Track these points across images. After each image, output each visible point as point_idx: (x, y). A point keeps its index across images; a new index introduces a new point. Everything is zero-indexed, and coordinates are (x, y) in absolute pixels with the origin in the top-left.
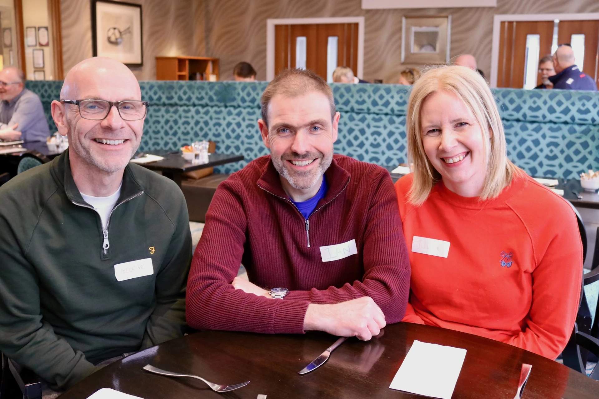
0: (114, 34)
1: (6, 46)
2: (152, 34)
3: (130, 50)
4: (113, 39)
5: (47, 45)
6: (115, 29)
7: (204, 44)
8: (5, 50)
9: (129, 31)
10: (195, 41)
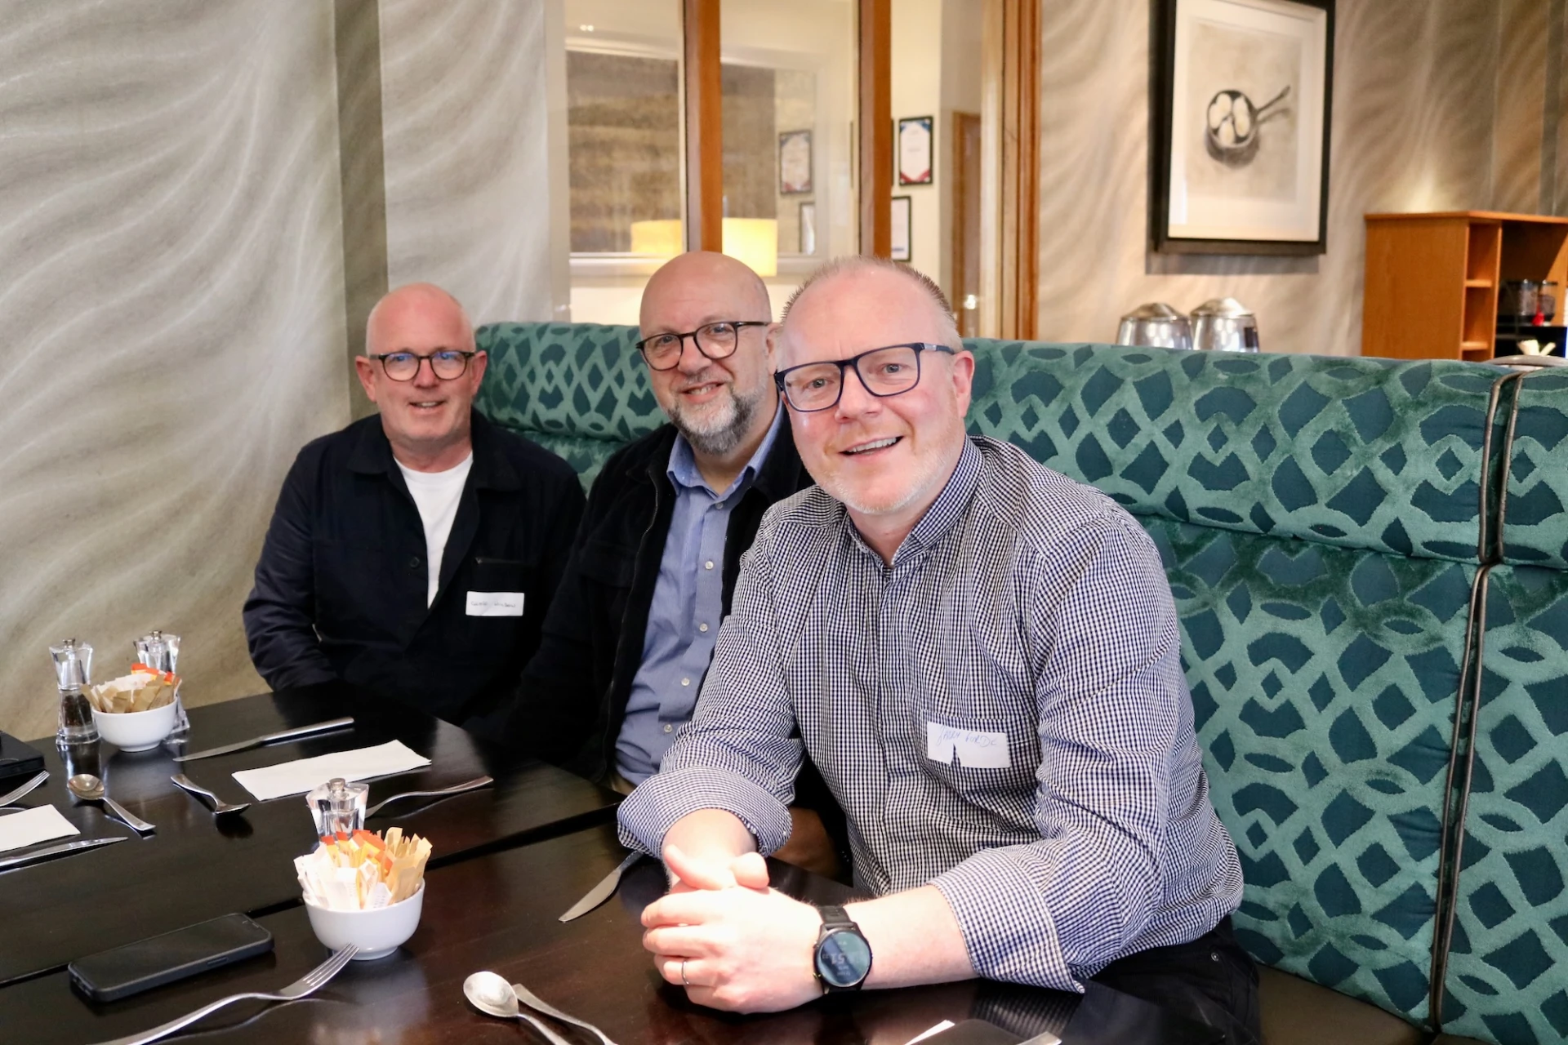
0: (1231, 117)
1: (789, 192)
2: (1360, 121)
3: (1284, 186)
4: (1226, 140)
5: (926, 179)
6: (1234, 95)
7: (1537, 164)
8: (783, 204)
9: (1282, 105)
10: (1500, 151)
